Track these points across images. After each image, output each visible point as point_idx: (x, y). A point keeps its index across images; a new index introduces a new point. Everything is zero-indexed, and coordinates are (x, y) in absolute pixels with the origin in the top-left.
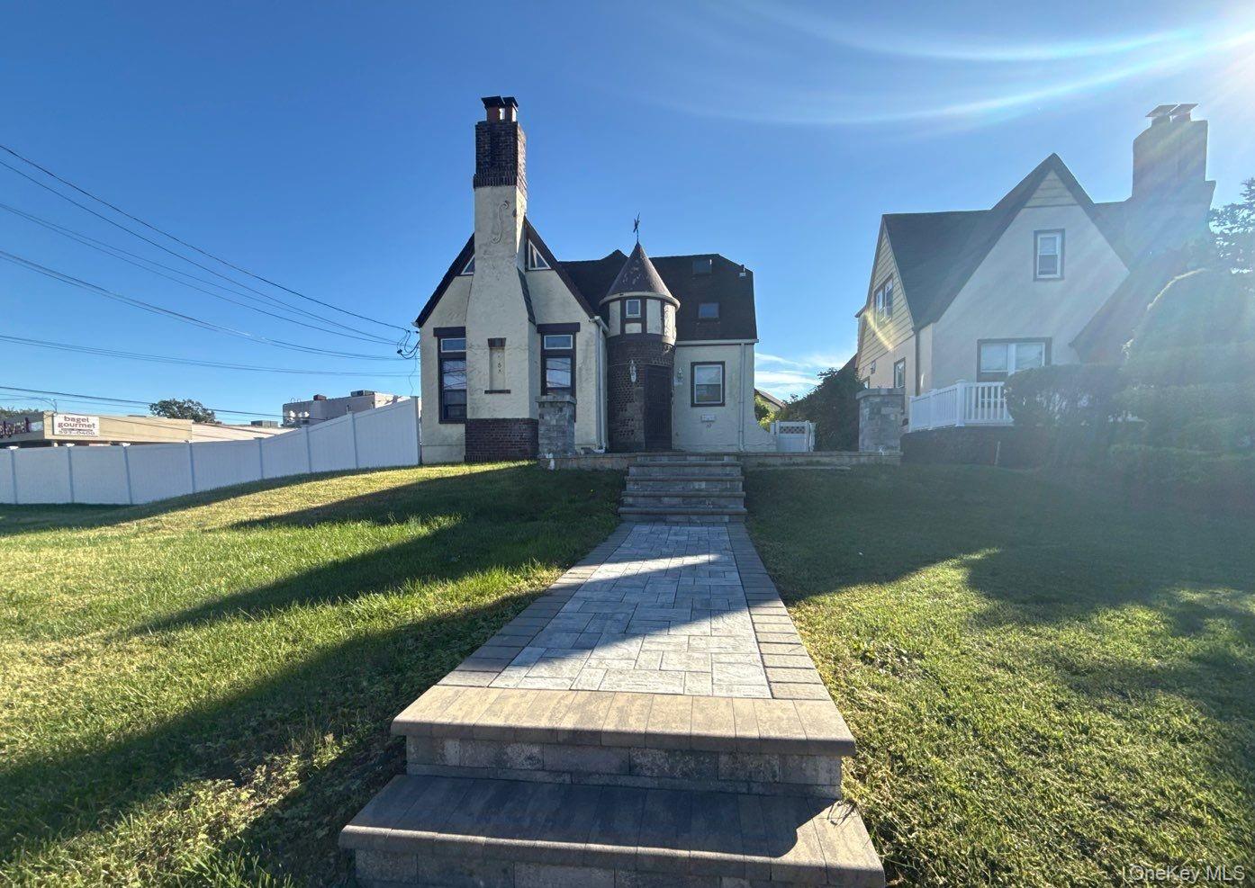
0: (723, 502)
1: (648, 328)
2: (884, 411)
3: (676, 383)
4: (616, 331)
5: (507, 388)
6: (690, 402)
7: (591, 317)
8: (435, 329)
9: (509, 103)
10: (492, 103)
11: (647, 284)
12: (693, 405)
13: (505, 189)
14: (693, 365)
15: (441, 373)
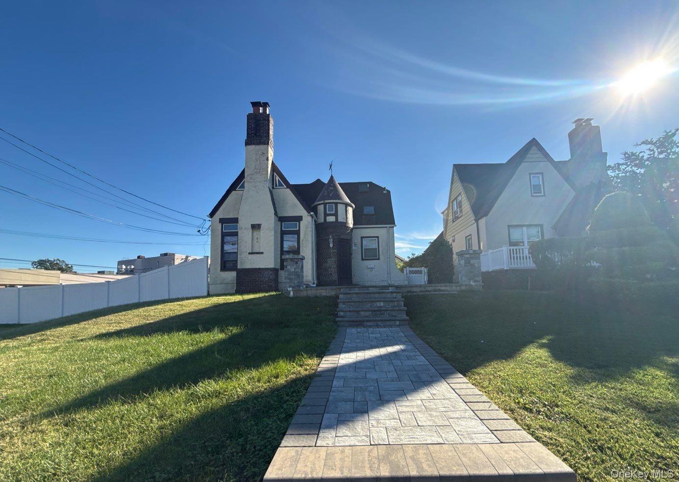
0: (394, 313)
1: (339, 218)
2: (472, 262)
3: (354, 248)
4: (321, 220)
5: (261, 251)
6: (360, 258)
7: (309, 213)
8: (220, 219)
9: (265, 105)
10: (256, 105)
11: (338, 197)
12: (362, 259)
13: (262, 147)
14: (362, 238)
15: (223, 243)
